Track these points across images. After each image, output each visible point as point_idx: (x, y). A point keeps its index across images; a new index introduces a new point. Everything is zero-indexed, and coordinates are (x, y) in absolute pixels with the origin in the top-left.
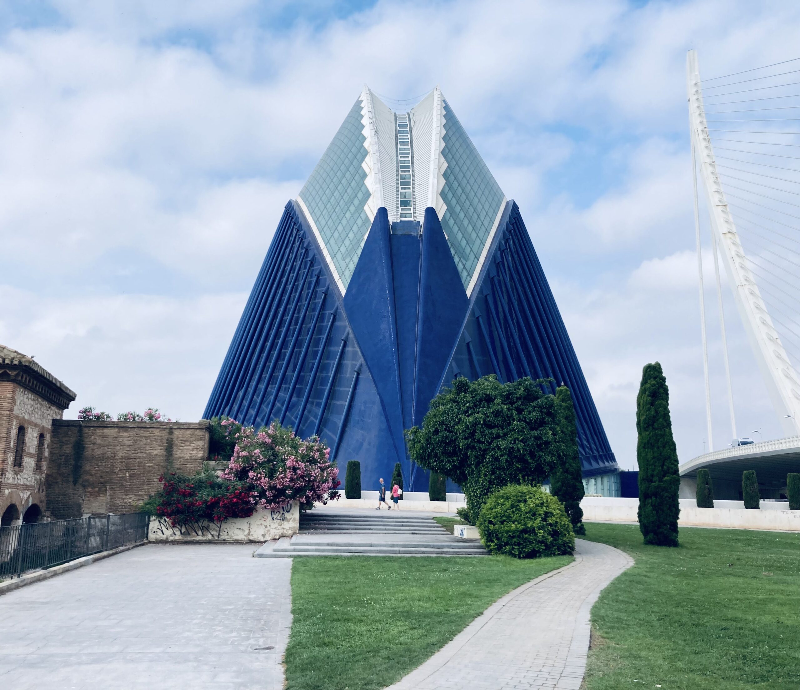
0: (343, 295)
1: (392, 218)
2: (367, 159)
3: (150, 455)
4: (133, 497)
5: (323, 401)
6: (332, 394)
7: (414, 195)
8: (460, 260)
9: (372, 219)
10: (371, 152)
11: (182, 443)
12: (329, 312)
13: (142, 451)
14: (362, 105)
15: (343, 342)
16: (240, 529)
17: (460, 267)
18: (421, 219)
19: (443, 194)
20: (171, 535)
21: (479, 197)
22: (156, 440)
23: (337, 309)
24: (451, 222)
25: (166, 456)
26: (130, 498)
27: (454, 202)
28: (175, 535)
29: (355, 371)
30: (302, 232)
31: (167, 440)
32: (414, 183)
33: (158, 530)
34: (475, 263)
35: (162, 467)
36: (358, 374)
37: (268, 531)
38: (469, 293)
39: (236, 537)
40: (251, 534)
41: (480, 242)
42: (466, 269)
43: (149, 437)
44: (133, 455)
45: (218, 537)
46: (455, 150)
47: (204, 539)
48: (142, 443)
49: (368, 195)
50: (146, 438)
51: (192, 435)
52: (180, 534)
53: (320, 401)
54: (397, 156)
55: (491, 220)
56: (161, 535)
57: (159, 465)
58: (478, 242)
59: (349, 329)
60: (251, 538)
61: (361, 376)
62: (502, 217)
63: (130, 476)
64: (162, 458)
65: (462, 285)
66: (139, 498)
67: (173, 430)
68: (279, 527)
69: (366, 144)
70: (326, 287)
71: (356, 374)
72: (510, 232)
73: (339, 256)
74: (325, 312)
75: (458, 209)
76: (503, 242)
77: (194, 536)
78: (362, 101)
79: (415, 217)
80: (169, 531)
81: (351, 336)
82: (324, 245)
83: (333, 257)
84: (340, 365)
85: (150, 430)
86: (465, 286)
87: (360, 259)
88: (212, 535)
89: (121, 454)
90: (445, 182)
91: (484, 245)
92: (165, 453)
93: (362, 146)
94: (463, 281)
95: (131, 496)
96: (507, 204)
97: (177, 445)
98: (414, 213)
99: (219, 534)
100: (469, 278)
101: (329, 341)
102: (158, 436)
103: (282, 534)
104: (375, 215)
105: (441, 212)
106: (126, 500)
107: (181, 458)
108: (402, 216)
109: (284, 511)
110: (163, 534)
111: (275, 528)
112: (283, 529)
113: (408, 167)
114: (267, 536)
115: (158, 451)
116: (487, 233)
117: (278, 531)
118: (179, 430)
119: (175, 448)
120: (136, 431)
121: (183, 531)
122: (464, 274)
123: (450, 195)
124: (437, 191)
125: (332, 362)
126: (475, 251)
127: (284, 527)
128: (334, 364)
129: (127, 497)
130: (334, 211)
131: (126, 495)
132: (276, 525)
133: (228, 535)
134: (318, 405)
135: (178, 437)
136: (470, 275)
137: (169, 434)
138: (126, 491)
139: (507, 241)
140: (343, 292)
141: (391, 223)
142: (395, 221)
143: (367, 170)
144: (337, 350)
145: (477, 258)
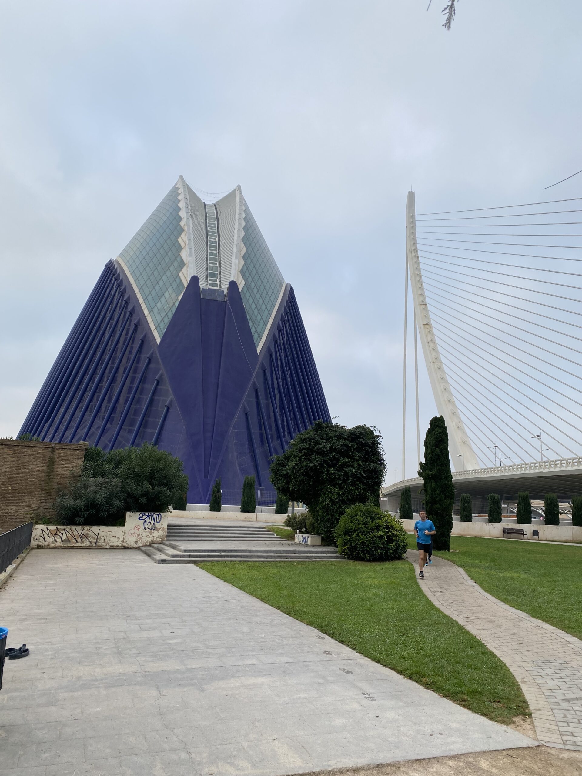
1: (202, 285)
2: (183, 235)
3: (32, 470)
4: (14, 508)
5: (136, 429)
6: (144, 424)
7: (220, 269)
8: (253, 324)
9: (186, 284)
10: (186, 231)
11: (63, 461)
12: (145, 356)
13: (25, 467)
14: (179, 191)
15: (156, 381)
16: (115, 537)
17: (253, 330)
18: (225, 289)
19: (242, 272)
20: (52, 542)
21: (268, 278)
22: (39, 458)
23: (152, 354)
24: (248, 295)
25: (48, 472)
26: (11, 509)
27: (250, 279)
28: (56, 541)
29: (166, 406)
30: (123, 288)
31: (49, 458)
32: (220, 260)
33: (40, 538)
34: (264, 328)
35: (43, 481)
36: (168, 408)
37: (140, 538)
38: (258, 350)
39: (111, 544)
40: (125, 541)
41: (268, 312)
42: (257, 332)
43: (32, 455)
44: (16, 470)
45: (96, 544)
46: (252, 239)
47: (83, 545)
48: (25, 460)
49: (182, 264)
50: (30, 455)
51: (73, 455)
52: (60, 541)
53: (133, 428)
54: (207, 237)
55: (276, 297)
56: (44, 542)
57: (41, 480)
58: (266, 312)
59: (163, 370)
60: (125, 545)
61: (170, 410)
62: (283, 295)
63: (12, 489)
64: (43, 474)
65: (254, 345)
66: (21, 508)
67: (55, 450)
68: (150, 535)
69: (182, 224)
70: (144, 334)
71: (166, 408)
72: (289, 307)
73: (155, 310)
74: (141, 355)
75: (253, 285)
76: (284, 314)
77: (74, 543)
78: (178, 188)
79: (220, 287)
80: (51, 539)
81: (166, 377)
82: (143, 300)
83: (151, 311)
84: (152, 401)
85: (34, 448)
86: (256, 345)
87: (175, 315)
88: (91, 542)
89: (4, 469)
90: (244, 263)
91: (271, 316)
92: (46, 470)
93: (179, 224)
94: (255, 340)
95: (12, 507)
96: (286, 285)
97: (58, 463)
98: (220, 284)
99: (97, 542)
100: (259, 339)
101: (143, 379)
102: (41, 454)
103: (152, 541)
104: (188, 282)
105: (241, 285)
106: (7, 511)
107: (62, 474)
108: (211, 285)
109: (154, 522)
110: (45, 541)
111: (147, 536)
112: (154, 537)
113: (216, 247)
114: (139, 543)
115: (40, 467)
116: (273, 307)
117: (149, 539)
118: (60, 450)
119: (56, 465)
120: (20, 448)
121: (63, 539)
122: (255, 336)
123: (247, 274)
124: (239, 269)
125: (145, 397)
126: (264, 318)
127: (154, 535)
128: (147, 399)
129: (9, 508)
130: (153, 273)
131: (8, 506)
132: (147, 534)
133: (104, 542)
134: (130, 431)
135: (59, 456)
136: (260, 337)
137: (51, 453)
138: (8, 503)
139: (286, 314)
140: (158, 340)
141: (201, 290)
142: (205, 288)
143: (182, 244)
144: (150, 387)
145: (265, 325)
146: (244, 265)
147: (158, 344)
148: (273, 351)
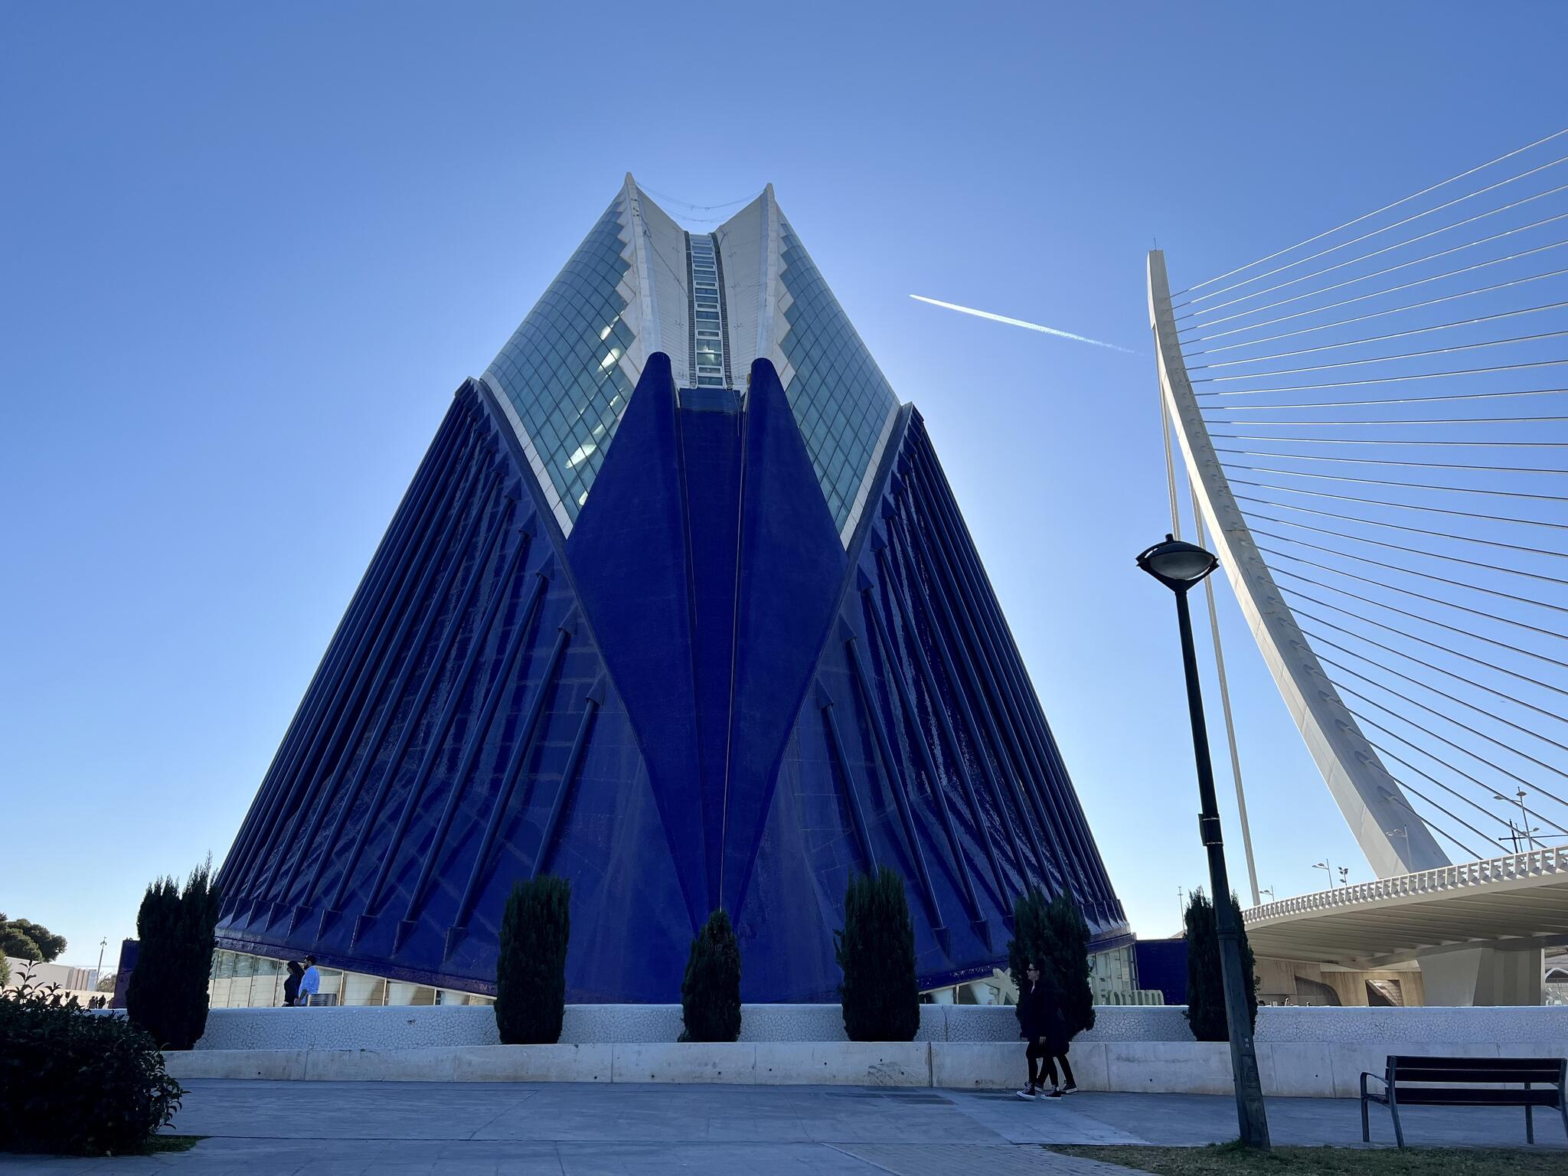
0: (567, 534)
1: (680, 382)
7: (727, 345)
9: (634, 378)
10: (637, 267)
15: (561, 635)
17: (825, 487)
18: (742, 386)
19: (786, 345)
23: (550, 564)
24: (806, 400)
29: (589, 700)
32: (725, 325)
36: (596, 706)
38: (845, 540)
42: (837, 493)
49: (627, 339)
54: (690, 282)
59: (577, 606)
61: (603, 711)
65: (833, 526)
69: (626, 255)
71: (589, 706)
72: (912, 456)
74: (524, 572)
79: (729, 383)
82: (529, 441)
84: (550, 689)
86: (837, 527)
90: (789, 326)
91: (870, 457)
94: (833, 515)
96: (902, 406)
98: (728, 376)
100: (843, 512)
104: (641, 372)
105: (785, 374)
108: (701, 380)
113: (714, 301)
122: (833, 504)
124: (776, 338)
125: (532, 683)
126: (853, 461)
136: (846, 505)
140: (567, 527)
141: (677, 390)
142: (687, 387)
143: (628, 297)
144: (545, 653)
145: (858, 477)
146: (789, 332)
147: (567, 537)
148: (885, 538)
